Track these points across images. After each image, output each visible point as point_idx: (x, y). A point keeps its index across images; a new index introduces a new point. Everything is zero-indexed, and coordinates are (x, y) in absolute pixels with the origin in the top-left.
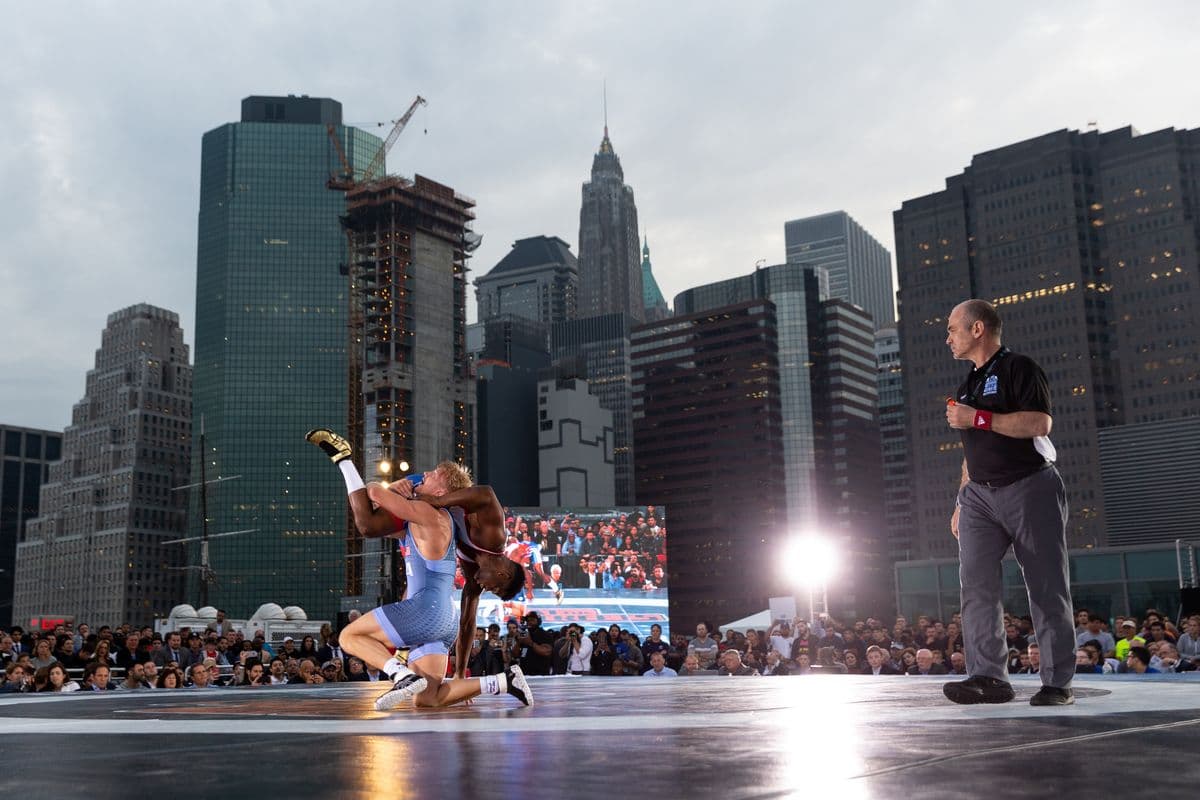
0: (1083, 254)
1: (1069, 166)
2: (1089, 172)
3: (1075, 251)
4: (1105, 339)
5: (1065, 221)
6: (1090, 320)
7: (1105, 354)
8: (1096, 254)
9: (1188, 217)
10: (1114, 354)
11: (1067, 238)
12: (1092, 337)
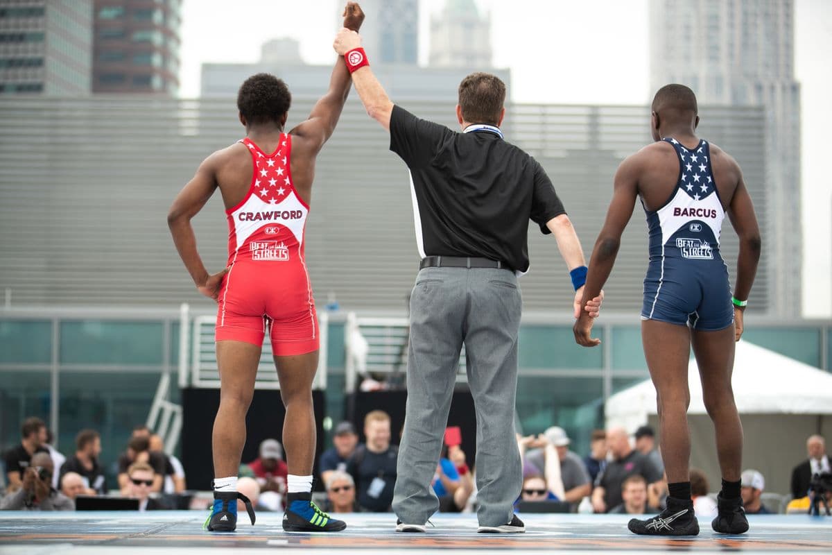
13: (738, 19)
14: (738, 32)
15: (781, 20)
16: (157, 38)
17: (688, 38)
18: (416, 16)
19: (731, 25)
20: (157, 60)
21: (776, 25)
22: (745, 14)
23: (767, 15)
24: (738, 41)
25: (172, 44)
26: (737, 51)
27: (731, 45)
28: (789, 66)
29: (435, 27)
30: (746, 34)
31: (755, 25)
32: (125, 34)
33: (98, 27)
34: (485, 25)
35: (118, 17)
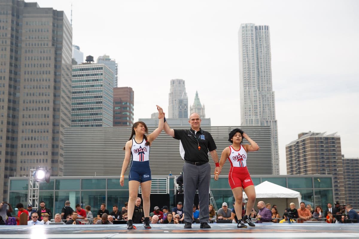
0: (11, 50)
1: (11, 12)
2: (18, 17)
3: (8, 49)
4: (15, 88)
5: (6, 35)
6: (10, 79)
7: (15, 94)
8: (16, 52)
9: (53, 45)
10: (18, 94)
11: (6, 42)
12: (10, 86)
13: (262, 106)
14: (262, 109)
15: (272, 106)
16: (128, 114)
17: (250, 111)
18: (187, 107)
19: (260, 107)
20: (128, 119)
21: (271, 107)
22: (263, 105)
23: (268, 105)
24: (262, 111)
25: (132, 115)
26: (262, 113)
27: (260, 112)
28: (274, 116)
29: (191, 110)
30: (264, 110)
31: (266, 107)
32: (120, 113)
33: (114, 111)
34: (203, 109)
35: (119, 109)
